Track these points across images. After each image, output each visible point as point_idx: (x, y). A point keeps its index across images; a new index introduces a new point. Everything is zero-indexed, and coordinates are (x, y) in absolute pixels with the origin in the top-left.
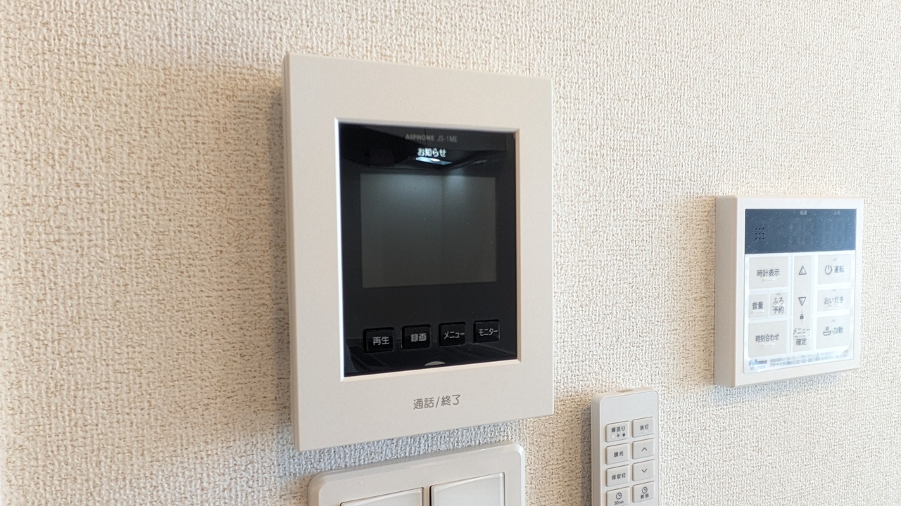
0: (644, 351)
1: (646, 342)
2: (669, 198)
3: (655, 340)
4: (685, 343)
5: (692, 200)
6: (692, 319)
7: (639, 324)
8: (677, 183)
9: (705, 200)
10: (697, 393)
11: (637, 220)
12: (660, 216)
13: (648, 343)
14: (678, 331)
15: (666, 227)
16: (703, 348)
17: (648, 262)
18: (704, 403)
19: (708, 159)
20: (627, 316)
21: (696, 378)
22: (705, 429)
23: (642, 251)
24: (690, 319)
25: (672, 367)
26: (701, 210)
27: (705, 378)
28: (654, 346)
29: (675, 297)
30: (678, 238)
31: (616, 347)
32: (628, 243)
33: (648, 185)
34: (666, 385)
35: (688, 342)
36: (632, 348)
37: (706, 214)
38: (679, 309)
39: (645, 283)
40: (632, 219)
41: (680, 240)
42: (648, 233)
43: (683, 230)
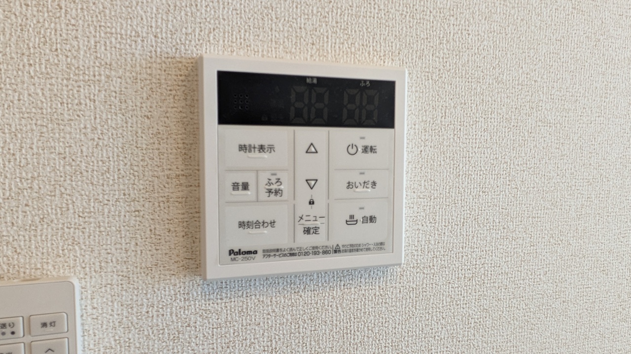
0: (87, 234)
1: (91, 223)
2: (121, 55)
3: (104, 222)
4: (153, 227)
5: (158, 60)
6: (164, 199)
7: (78, 203)
8: (133, 38)
9: (181, 62)
10: (175, 285)
11: (68, 79)
12: (108, 77)
13: (92, 225)
14: (141, 213)
15: (117, 89)
16: (183, 234)
17: (89, 130)
18: (186, 296)
19: (183, 13)
20: (58, 192)
21: (172, 267)
22: (189, 326)
23: (78, 116)
24: (161, 199)
25: (133, 254)
26: (174, 73)
27: (186, 268)
28: (102, 229)
29: (136, 173)
30: (138, 104)
31: (40, 227)
32: (54, 106)
33: (86, 39)
34: (125, 274)
35: (157, 226)
36: (66, 230)
37: (183, 78)
38: (142, 187)
39: (85, 154)
40: (60, 76)
41: (141, 107)
42: (87, 95)
43: (145, 95)
